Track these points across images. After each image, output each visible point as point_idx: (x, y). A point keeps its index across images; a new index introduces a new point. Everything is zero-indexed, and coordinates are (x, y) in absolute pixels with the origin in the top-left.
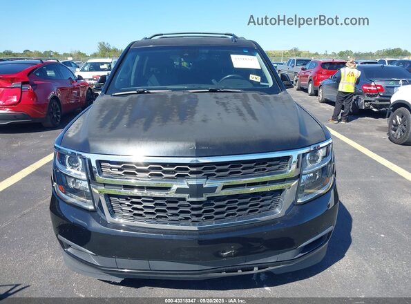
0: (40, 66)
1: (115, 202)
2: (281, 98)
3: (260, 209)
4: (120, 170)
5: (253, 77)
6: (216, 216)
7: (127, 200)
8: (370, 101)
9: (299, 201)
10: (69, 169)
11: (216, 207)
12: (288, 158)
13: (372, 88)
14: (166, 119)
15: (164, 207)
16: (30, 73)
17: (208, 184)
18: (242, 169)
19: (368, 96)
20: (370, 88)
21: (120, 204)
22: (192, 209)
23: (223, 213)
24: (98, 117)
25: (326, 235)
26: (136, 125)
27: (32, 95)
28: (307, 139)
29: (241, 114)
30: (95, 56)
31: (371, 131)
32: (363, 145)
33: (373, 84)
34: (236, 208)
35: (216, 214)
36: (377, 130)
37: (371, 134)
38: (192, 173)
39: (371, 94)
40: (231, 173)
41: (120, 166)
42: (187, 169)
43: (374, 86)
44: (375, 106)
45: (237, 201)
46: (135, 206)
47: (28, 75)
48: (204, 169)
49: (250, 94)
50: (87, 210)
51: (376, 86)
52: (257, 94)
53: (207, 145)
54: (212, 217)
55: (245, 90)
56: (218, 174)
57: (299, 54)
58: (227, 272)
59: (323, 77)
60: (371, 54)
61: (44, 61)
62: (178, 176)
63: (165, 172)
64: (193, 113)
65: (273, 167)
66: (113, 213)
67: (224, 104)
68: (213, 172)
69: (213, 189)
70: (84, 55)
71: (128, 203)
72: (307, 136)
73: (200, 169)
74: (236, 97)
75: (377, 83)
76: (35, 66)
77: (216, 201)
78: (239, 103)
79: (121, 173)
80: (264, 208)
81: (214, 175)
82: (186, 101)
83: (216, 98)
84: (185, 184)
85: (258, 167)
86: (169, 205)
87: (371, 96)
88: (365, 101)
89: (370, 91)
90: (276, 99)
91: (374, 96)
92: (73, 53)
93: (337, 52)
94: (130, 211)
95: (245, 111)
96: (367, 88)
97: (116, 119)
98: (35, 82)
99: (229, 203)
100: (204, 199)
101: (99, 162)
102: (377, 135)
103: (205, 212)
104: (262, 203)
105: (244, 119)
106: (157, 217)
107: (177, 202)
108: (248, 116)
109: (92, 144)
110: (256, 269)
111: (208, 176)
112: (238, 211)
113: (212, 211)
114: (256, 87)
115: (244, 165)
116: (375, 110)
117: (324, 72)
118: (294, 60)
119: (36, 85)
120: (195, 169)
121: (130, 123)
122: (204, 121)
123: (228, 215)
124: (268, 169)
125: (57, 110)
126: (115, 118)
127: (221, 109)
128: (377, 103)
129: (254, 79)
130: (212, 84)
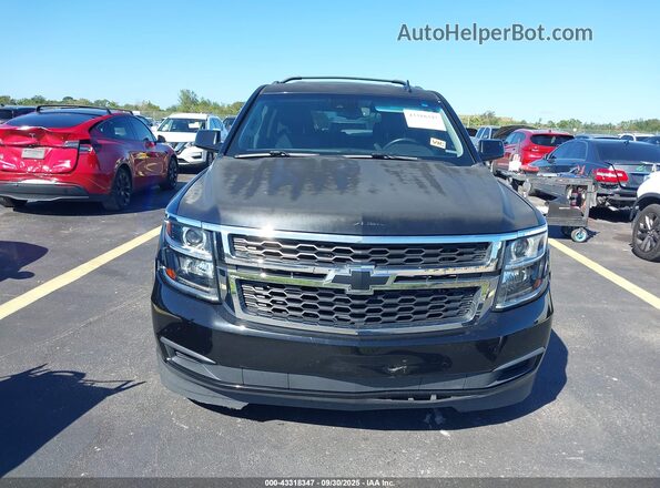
0: (106, 118)
1: (249, 292)
2: (475, 171)
3: (444, 314)
4: (259, 248)
5: (434, 142)
6: (384, 319)
7: (266, 289)
8: (606, 195)
9: (498, 307)
10: (186, 246)
11: (385, 306)
12: (486, 245)
13: (610, 175)
14: (319, 186)
15: (315, 301)
16: (93, 127)
17: (376, 272)
18: (424, 256)
19: (603, 186)
20: (607, 175)
21: (256, 294)
22: (353, 306)
23: (393, 314)
24: (226, 182)
25: (534, 357)
26: (280, 193)
27: (93, 159)
28: (512, 221)
29: (422, 186)
30: (174, 110)
31: (606, 240)
32: (591, 259)
33: (611, 168)
34: (412, 309)
35: (384, 315)
36: (615, 238)
37: (605, 243)
38: (355, 257)
39: (608, 183)
40: (407, 261)
41: (260, 244)
42: (349, 252)
43: (612, 172)
44: (614, 203)
45: (413, 300)
46: (275, 298)
47: (90, 130)
48: (373, 252)
49: (431, 164)
50: (209, 302)
51: (615, 172)
52: (441, 164)
53: (379, 221)
54: (379, 319)
55: (423, 158)
56: (390, 261)
57: (496, 122)
58: (393, 399)
59: (532, 156)
60: (610, 127)
61: (112, 112)
62: (336, 260)
63: (320, 254)
64: (356, 182)
65: (465, 257)
66: (244, 307)
67: (396, 173)
68: (383, 257)
69: (383, 280)
70: (156, 108)
71: (267, 293)
72: (513, 218)
73: (367, 252)
74: (413, 166)
75: (617, 168)
76: (99, 118)
77: (386, 298)
78: (418, 174)
79: (260, 252)
80: (449, 313)
81: (385, 261)
82: (343, 167)
83: (385, 166)
84: (346, 271)
85: (444, 255)
86: (321, 299)
87: (608, 187)
88: (598, 195)
89: (607, 179)
90: (468, 172)
91: (612, 187)
92: (140, 105)
93: (556, 121)
94: (268, 305)
95: (426, 183)
96: (602, 174)
97: (253, 184)
98: (99, 142)
99: (402, 301)
100: (370, 292)
101: (232, 237)
102: (615, 245)
103: (369, 311)
104: (447, 306)
105: (427, 192)
106: (306, 315)
107: (332, 296)
108: (432, 189)
109: (223, 214)
110: (433, 398)
111: (377, 263)
112: (415, 313)
113: (378, 311)
114: (439, 155)
115: (426, 251)
116: (613, 209)
117: (536, 149)
118: (488, 129)
119: (100, 145)
120: (360, 252)
121: (273, 190)
122: (372, 192)
123: (400, 318)
124: (459, 258)
125: (126, 184)
126: (250, 183)
127: (394, 179)
128: (617, 197)
129: (436, 145)
130: (374, 149)
